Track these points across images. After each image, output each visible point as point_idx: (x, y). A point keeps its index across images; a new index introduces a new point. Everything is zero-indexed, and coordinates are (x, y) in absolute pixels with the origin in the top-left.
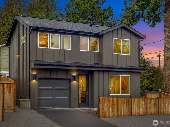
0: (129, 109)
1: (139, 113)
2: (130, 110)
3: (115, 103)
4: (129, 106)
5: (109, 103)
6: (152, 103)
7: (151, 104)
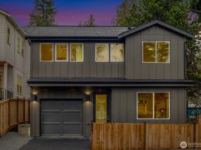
0: (141, 140)
1: (159, 146)
2: (143, 140)
3: (117, 131)
4: (140, 135)
5: (107, 130)
6: (183, 131)
7: (180, 133)
